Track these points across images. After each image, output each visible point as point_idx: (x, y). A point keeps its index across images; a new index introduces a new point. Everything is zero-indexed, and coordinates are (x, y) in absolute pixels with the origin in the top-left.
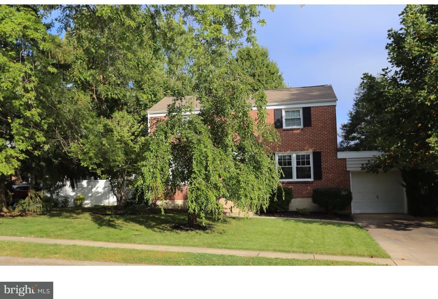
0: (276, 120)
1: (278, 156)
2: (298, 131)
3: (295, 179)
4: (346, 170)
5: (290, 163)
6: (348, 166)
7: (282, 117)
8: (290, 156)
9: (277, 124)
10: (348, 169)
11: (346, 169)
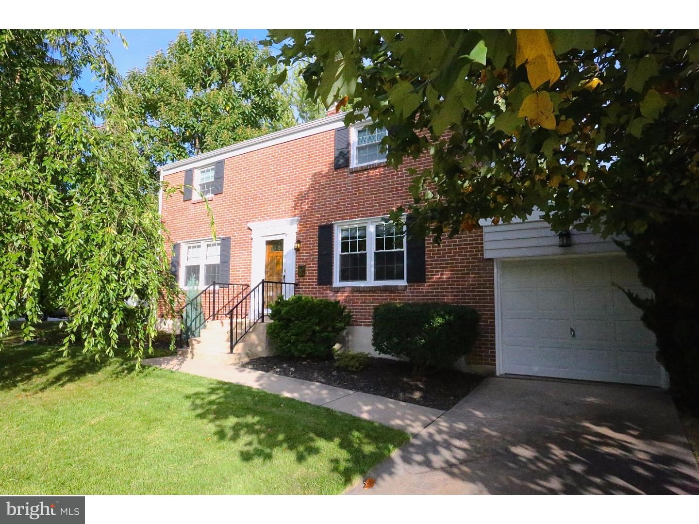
0: (337, 154)
1: (342, 230)
2: (378, 170)
3: (370, 281)
4: (483, 258)
5: (363, 245)
6: (486, 246)
7: (349, 144)
8: (364, 229)
9: (338, 161)
10: (487, 255)
11: (482, 254)
